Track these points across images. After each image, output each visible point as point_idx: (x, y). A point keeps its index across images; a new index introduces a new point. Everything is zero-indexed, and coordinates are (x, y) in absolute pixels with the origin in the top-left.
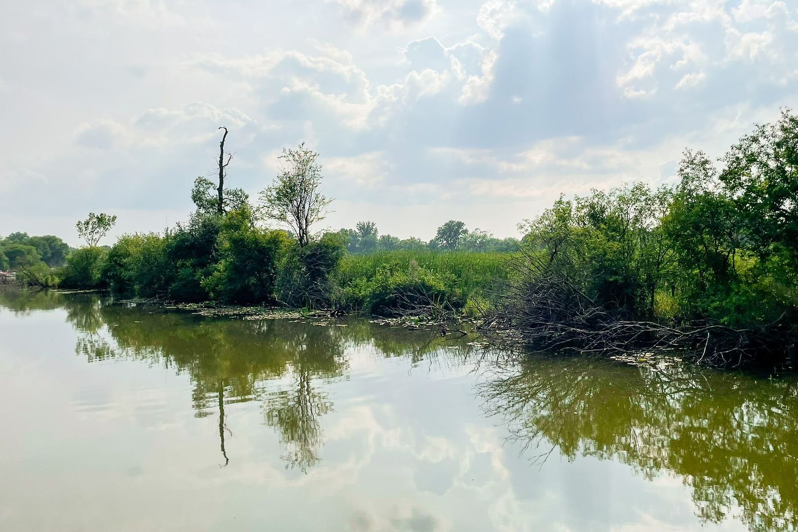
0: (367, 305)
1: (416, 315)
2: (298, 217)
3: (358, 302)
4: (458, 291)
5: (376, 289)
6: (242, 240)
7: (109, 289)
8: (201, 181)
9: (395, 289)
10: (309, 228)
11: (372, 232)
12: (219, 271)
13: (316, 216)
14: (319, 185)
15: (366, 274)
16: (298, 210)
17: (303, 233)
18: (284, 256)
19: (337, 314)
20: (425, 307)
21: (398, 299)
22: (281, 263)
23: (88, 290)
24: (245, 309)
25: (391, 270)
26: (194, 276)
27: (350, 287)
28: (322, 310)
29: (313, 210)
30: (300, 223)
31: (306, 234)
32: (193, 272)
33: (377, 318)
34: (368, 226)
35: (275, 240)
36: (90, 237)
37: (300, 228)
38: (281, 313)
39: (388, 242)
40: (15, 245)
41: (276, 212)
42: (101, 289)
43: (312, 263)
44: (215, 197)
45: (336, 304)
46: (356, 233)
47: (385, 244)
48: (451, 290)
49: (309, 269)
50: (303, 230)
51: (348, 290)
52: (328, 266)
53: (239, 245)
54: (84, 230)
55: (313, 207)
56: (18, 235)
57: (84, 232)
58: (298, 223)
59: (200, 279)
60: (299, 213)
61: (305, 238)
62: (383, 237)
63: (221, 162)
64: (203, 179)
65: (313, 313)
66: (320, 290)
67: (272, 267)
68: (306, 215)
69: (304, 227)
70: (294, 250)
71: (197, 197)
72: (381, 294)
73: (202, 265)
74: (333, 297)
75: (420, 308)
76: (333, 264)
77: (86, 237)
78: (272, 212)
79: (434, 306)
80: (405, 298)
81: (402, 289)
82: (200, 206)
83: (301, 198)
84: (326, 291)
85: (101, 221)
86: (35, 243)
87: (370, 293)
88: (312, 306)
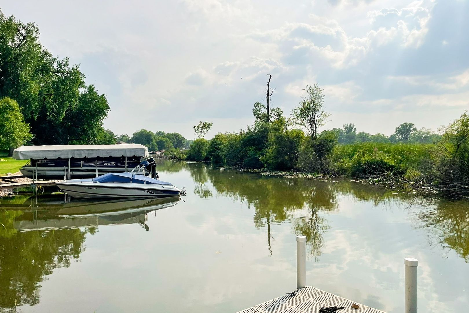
0: (349, 172)
1: (376, 178)
2: (311, 124)
3: (344, 171)
4: (403, 166)
5: (354, 163)
6: (281, 136)
7: (210, 162)
8: (258, 104)
9: (365, 164)
10: (317, 130)
11: (353, 130)
12: (269, 153)
13: (321, 124)
14: (323, 106)
15: (349, 155)
16: (311, 120)
17: (314, 132)
18: (303, 145)
19: (333, 177)
20: (382, 174)
21: (367, 169)
22: (302, 148)
23: (201, 161)
24: (283, 173)
25: (363, 154)
26: (256, 155)
27: (340, 162)
28: (324, 174)
29: (319, 120)
30: (312, 127)
31: (315, 133)
32: (255, 153)
33: (354, 179)
34: (350, 127)
35: (299, 136)
36: (200, 134)
37: (312, 130)
38: (303, 175)
39: (363, 137)
40: (160, 138)
41: (299, 121)
42: (206, 161)
43: (319, 149)
44: (265, 113)
45: (332, 171)
46: (343, 131)
47: (361, 137)
48: (398, 165)
49: (318, 152)
50: (314, 131)
51: (338, 164)
52: (327, 150)
53: (280, 139)
54: (197, 130)
55: (319, 118)
56: (160, 132)
57: (197, 131)
58: (311, 127)
59: (259, 157)
60: (311, 121)
61: (315, 135)
62: (360, 133)
63: (268, 93)
64: (259, 103)
65: (320, 176)
66: (323, 163)
67: (297, 151)
68: (315, 123)
69: (314, 129)
70: (309, 142)
71: (256, 113)
72: (357, 166)
73: (260, 149)
74: (330, 168)
75: (379, 174)
76: (330, 150)
77: (198, 134)
78: (297, 121)
79: (387, 173)
80: (371, 169)
81: (369, 164)
82: (257, 118)
83: (313, 113)
84: (327, 164)
85: (206, 126)
86: (168, 136)
87: (351, 166)
88: (319, 172)
